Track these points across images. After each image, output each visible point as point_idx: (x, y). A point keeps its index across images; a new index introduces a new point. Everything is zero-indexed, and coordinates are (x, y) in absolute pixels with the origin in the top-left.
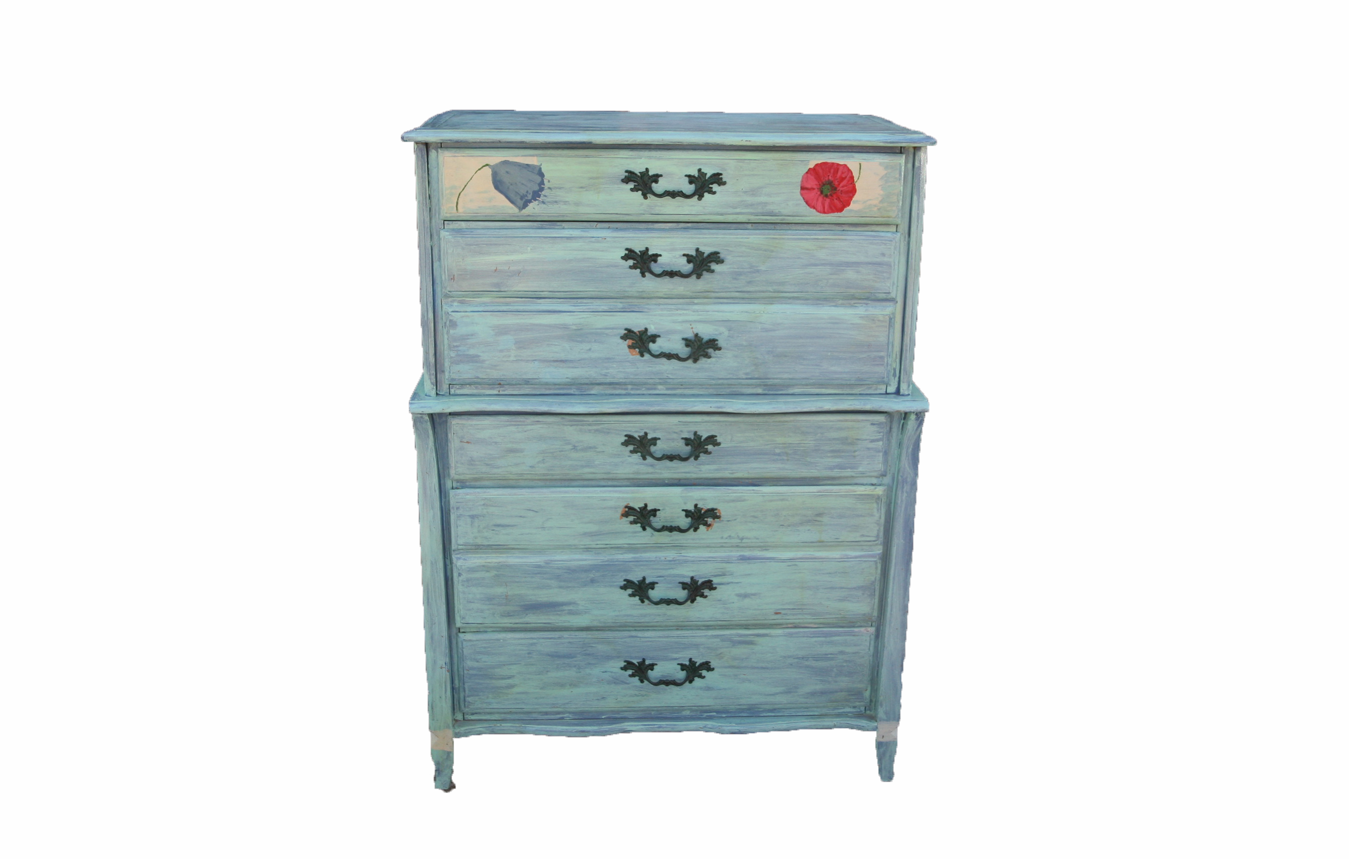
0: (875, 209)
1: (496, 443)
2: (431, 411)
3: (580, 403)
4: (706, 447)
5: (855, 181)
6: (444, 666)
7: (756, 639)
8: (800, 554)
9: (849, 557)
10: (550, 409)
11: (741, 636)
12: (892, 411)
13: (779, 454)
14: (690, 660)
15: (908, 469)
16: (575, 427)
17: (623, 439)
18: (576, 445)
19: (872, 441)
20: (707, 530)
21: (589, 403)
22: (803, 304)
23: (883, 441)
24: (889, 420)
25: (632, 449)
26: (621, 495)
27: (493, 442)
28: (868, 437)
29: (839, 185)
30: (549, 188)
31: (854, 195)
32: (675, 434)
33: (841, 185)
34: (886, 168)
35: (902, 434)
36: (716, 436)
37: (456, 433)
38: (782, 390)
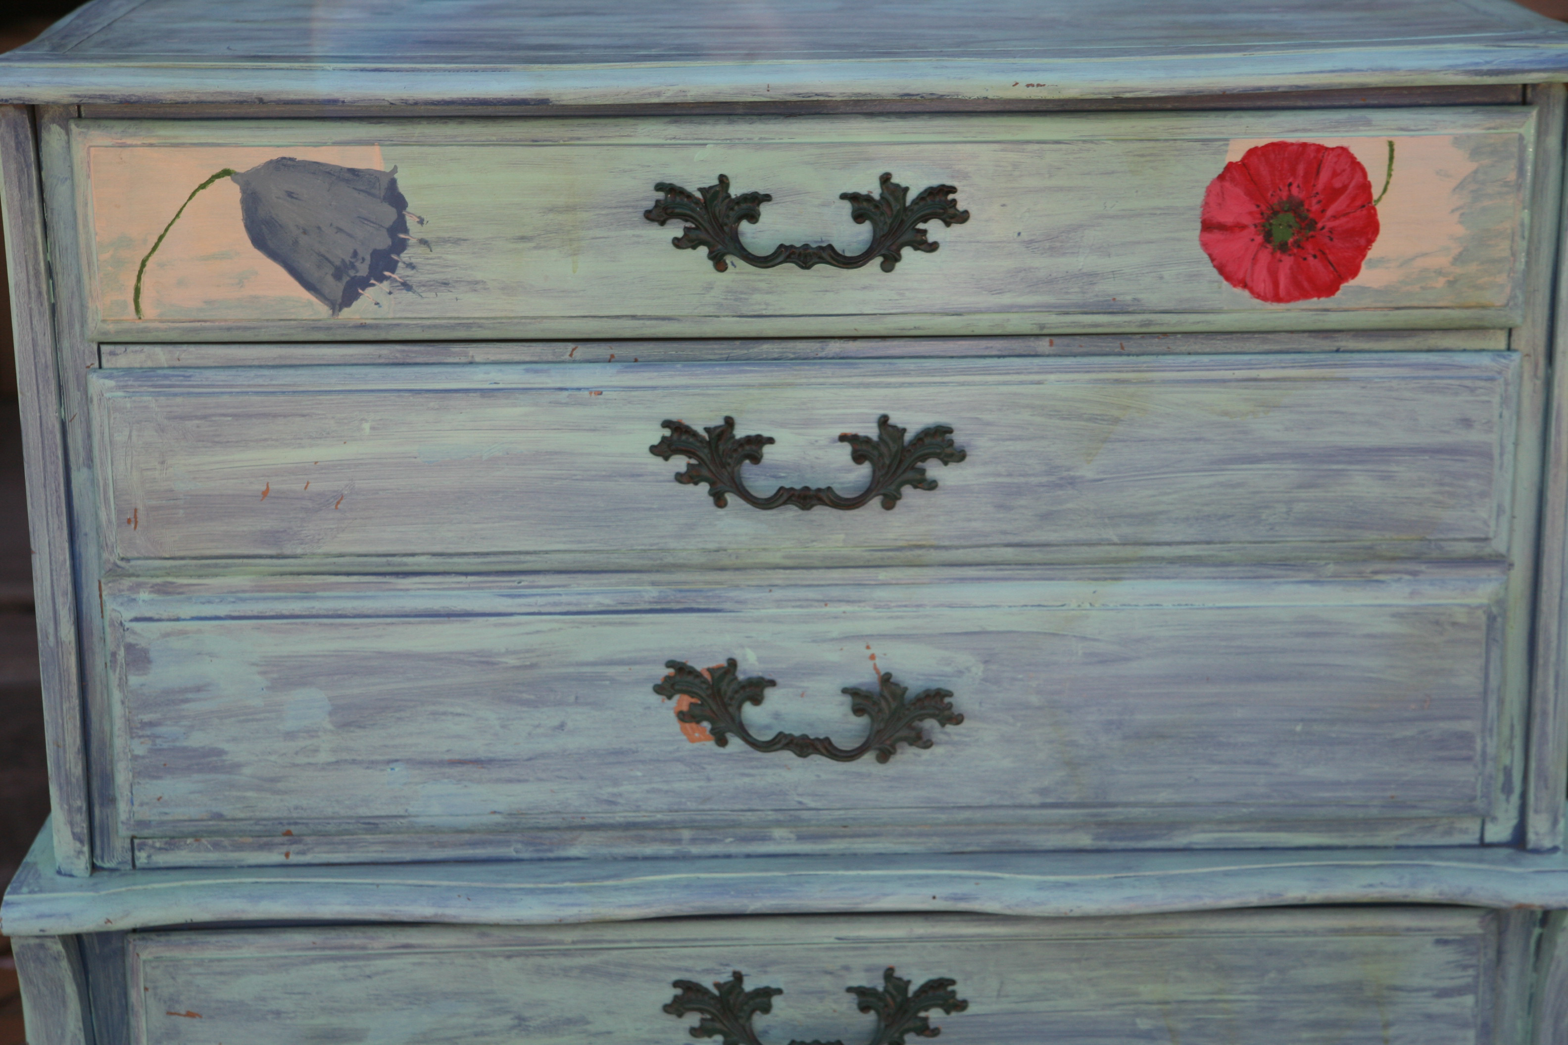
0: (1440, 282)
1: (278, 1014)
2: (70, 928)
3: (531, 892)
4: (922, 1014)
5: (1375, 196)
10: (440, 911)
12: (1503, 905)
13: (1148, 1036)
16: (519, 961)
17: (669, 994)
18: (527, 1014)
19: (1443, 994)
21: (559, 891)
22: (1214, 578)
23: (1476, 993)
24: (1493, 927)
25: (696, 1024)
27: (272, 1012)
28: (1428, 982)
29: (1323, 211)
30: (423, 242)
31: (1370, 242)
32: (829, 977)
33: (1330, 212)
34: (1476, 152)
35: (1536, 969)
36: (953, 982)
37: (155, 988)
38: (1152, 837)
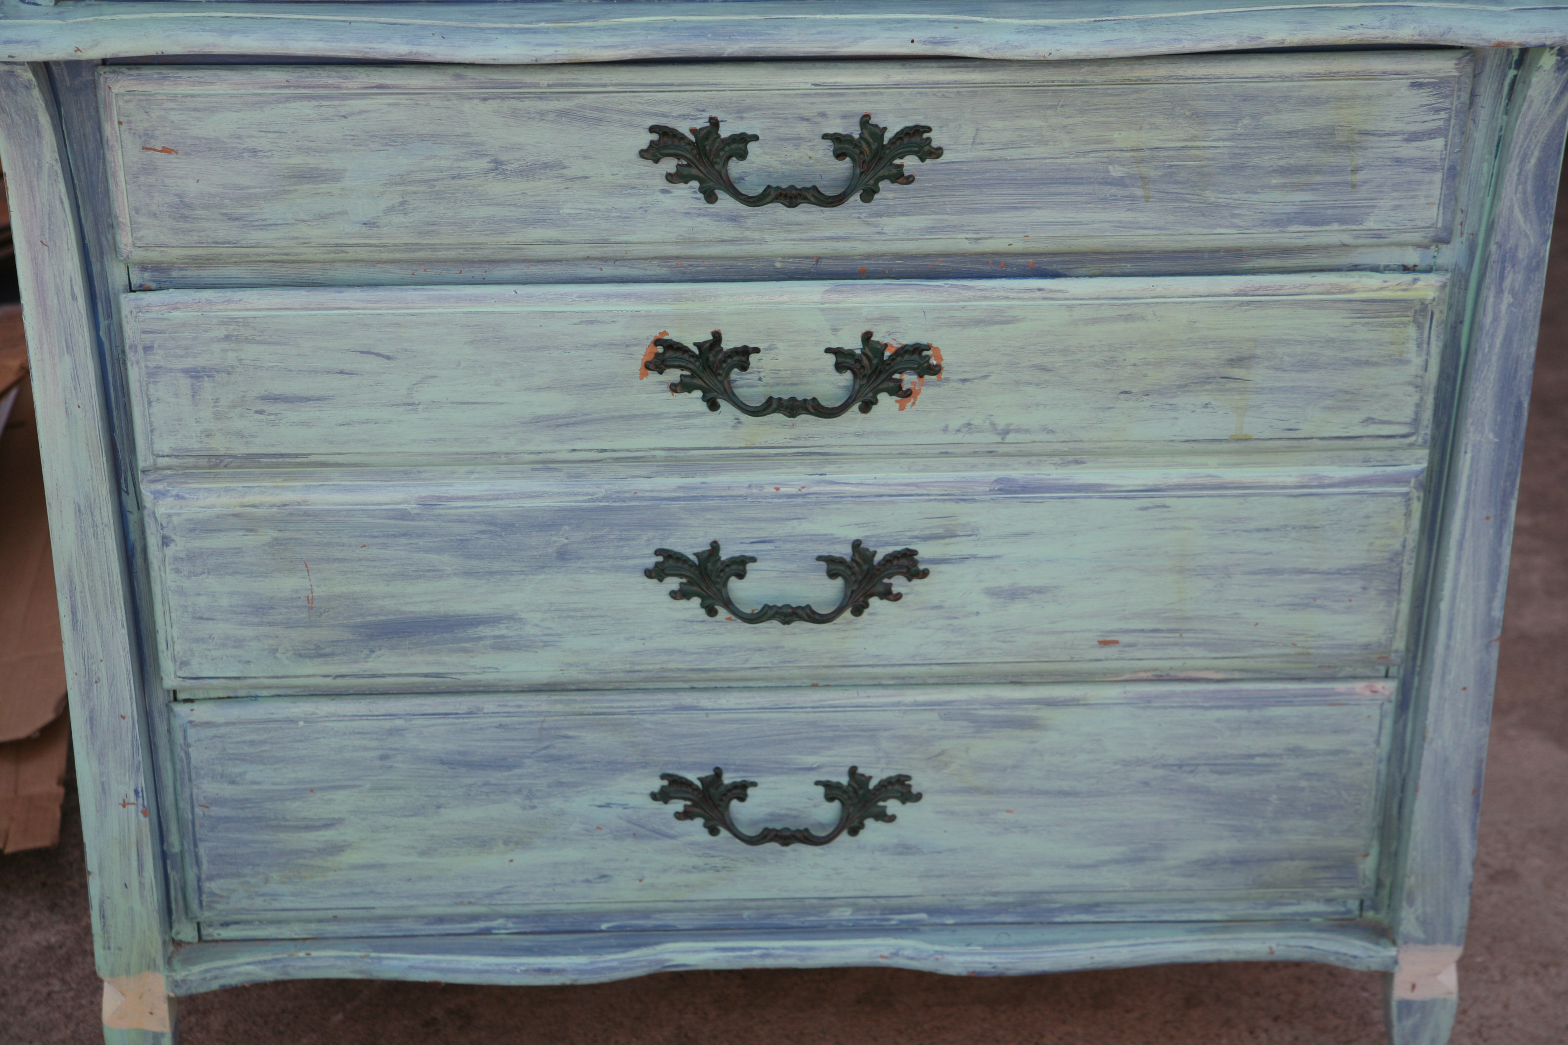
1: (254, 152)
2: (40, 55)
3: (507, 31)
4: (897, 162)
6: (132, 798)
7: (1045, 713)
8: (1177, 475)
9: (1327, 481)
10: (415, 49)
11: (998, 704)
12: (1482, 43)
13: (1120, 182)
14: (853, 771)
15: (1522, 220)
16: (493, 104)
17: (645, 139)
18: (503, 157)
19: (1414, 137)
20: (902, 408)
21: (535, 31)
23: (1446, 136)
24: (1469, 69)
25: (672, 169)
26: (643, 308)
27: (248, 150)
28: (1400, 126)
32: (805, 124)
35: (1507, 112)
36: (929, 129)
37: (129, 122)
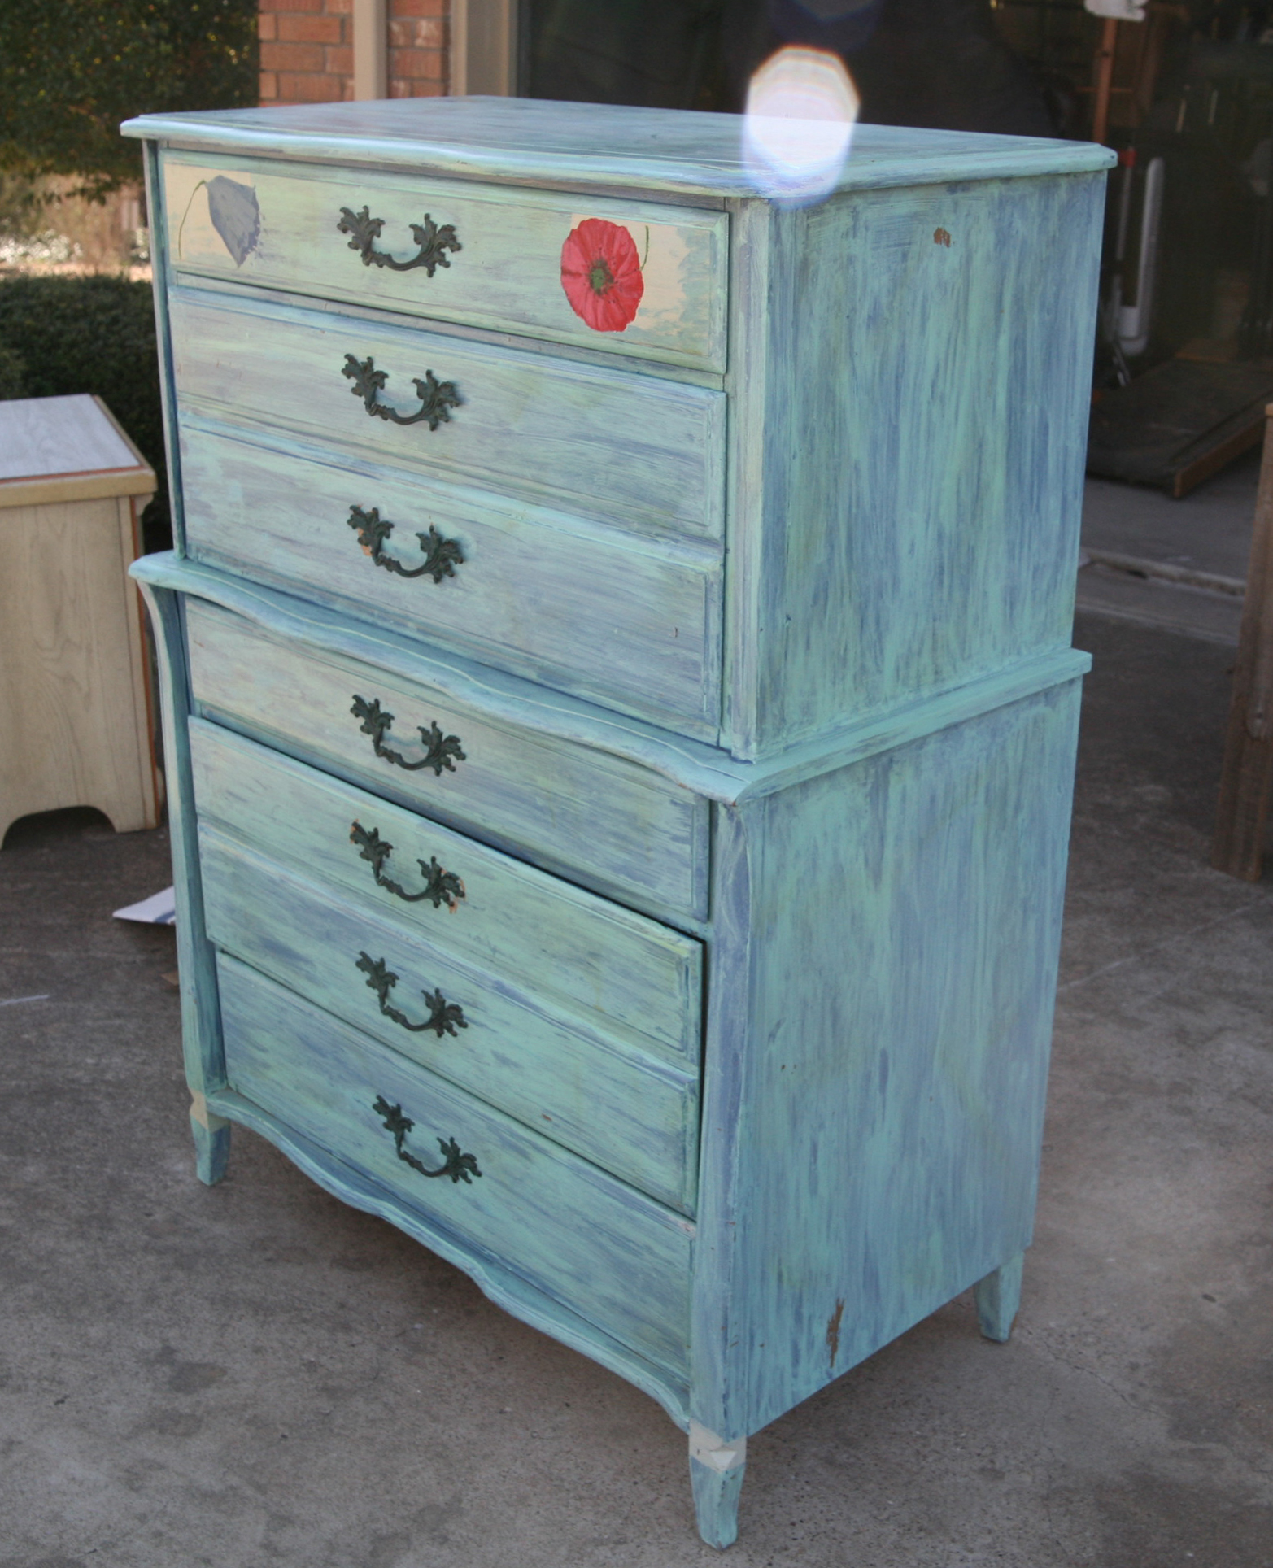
0: (674, 332)
4: (449, 755)
5: (641, 265)
6: (191, 991)
7: (531, 1151)
8: (576, 1020)
9: (644, 1062)
11: (513, 1134)
13: (540, 809)
14: (451, 1140)
15: (728, 921)
17: (352, 702)
18: (305, 692)
19: (675, 839)
20: (451, 913)
22: (581, 517)
25: (362, 724)
27: (225, 655)
28: (667, 828)
29: (617, 270)
30: (265, 230)
31: (640, 296)
32: (411, 717)
33: (620, 271)
34: (689, 241)
36: (458, 740)
37: (192, 626)
38: (562, 684)
